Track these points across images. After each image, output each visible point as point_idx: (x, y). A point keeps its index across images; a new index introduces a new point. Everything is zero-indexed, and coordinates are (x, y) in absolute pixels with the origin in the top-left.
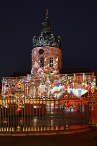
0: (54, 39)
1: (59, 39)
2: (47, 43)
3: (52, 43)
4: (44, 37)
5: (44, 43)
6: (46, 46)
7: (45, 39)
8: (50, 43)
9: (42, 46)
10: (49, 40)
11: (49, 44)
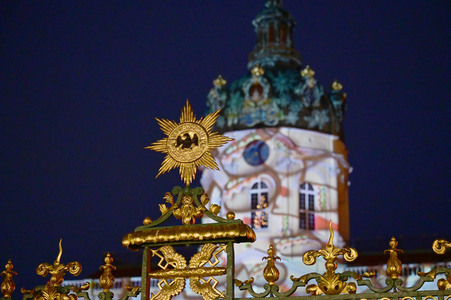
0: (318, 94)
1: (339, 95)
2: (286, 110)
3: (309, 111)
4: (270, 81)
5: (272, 110)
6: (282, 124)
7: (274, 94)
8: (301, 115)
9: (260, 126)
10: (295, 98)
11: (292, 118)
